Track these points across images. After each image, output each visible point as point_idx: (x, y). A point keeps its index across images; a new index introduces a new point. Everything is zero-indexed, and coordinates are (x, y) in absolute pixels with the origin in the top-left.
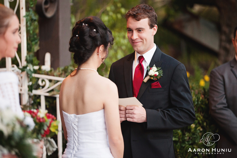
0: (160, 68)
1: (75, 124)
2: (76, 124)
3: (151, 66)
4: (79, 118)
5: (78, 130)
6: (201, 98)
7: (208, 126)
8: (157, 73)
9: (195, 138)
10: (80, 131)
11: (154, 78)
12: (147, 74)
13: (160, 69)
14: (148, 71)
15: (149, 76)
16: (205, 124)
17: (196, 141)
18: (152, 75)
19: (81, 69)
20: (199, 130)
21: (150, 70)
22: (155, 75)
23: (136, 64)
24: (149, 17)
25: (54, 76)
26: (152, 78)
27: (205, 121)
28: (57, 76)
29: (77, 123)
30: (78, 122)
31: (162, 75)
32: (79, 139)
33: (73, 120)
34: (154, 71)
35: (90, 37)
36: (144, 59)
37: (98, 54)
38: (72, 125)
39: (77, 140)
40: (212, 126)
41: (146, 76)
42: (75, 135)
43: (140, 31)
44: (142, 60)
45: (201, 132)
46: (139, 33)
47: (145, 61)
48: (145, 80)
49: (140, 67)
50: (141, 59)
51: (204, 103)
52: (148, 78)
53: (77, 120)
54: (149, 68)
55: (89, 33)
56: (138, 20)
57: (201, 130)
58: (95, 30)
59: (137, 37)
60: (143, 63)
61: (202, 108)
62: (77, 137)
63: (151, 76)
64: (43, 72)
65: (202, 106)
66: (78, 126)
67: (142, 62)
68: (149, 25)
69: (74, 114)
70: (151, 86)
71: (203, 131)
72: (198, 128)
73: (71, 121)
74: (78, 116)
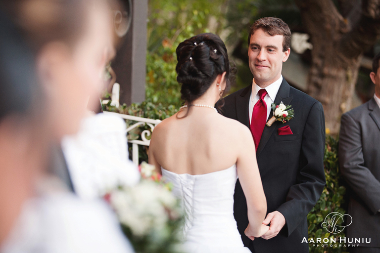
0: (291, 106)
1: (188, 189)
2: (190, 188)
3: (277, 102)
4: (196, 179)
5: (193, 196)
6: (327, 151)
7: (336, 189)
8: (286, 113)
9: (319, 204)
10: (196, 199)
11: (283, 120)
12: (271, 115)
13: (291, 108)
14: (272, 111)
15: (275, 116)
16: (332, 185)
17: (322, 209)
18: (279, 116)
19: (196, 105)
20: (325, 193)
21: (275, 109)
22: (284, 115)
23: (254, 100)
24: (285, 35)
25: (128, 114)
26: (280, 120)
27: (332, 181)
28: (132, 115)
29: (192, 186)
30: (194, 185)
31: (293, 116)
32: (195, 210)
33: (186, 182)
34: (281, 110)
35: (211, 59)
36: (267, 93)
37: (218, 86)
38: (182, 189)
39: (190, 212)
40: (341, 188)
41: (270, 117)
42: (187, 204)
43: (271, 50)
44: (263, 95)
45: (327, 195)
46: (269, 53)
47: (269, 96)
48: (270, 123)
49: (261, 105)
50: (263, 93)
51: (331, 157)
52: (273, 119)
53: (192, 182)
54: (274, 106)
55: (209, 54)
56: (272, 35)
57: (328, 193)
58: (215, 51)
59: (265, 58)
60: (266, 99)
61: (329, 164)
62: (191, 207)
63: (277, 117)
64: (113, 109)
65: (329, 161)
66: (193, 192)
67: (264, 97)
68: (283, 45)
69: (186, 174)
70: (278, 132)
71: (329, 194)
72: (324, 191)
73: (181, 184)
74: (194, 176)
